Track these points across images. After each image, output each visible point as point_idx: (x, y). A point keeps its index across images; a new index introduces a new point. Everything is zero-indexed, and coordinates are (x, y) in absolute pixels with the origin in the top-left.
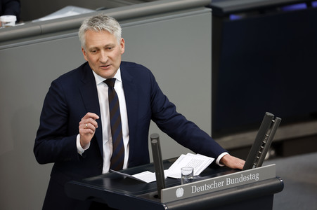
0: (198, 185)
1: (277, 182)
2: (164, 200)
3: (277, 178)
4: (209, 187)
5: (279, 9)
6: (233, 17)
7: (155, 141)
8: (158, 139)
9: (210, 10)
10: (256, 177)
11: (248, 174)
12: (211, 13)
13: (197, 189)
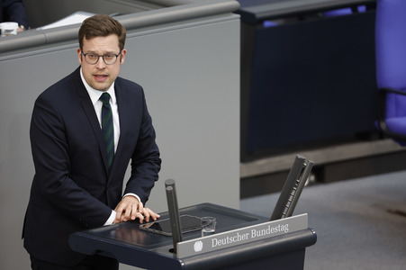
0: (219, 238)
1: (309, 234)
2: (181, 254)
3: (309, 229)
4: (232, 240)
5: (320, 14)
6: (268, 24)
7: (170, 188)
8: (173, 185)
9: (239, 16)
10: (285, 229)
11: (276, 225)
12: (239, 20)
13: (218, 243)
